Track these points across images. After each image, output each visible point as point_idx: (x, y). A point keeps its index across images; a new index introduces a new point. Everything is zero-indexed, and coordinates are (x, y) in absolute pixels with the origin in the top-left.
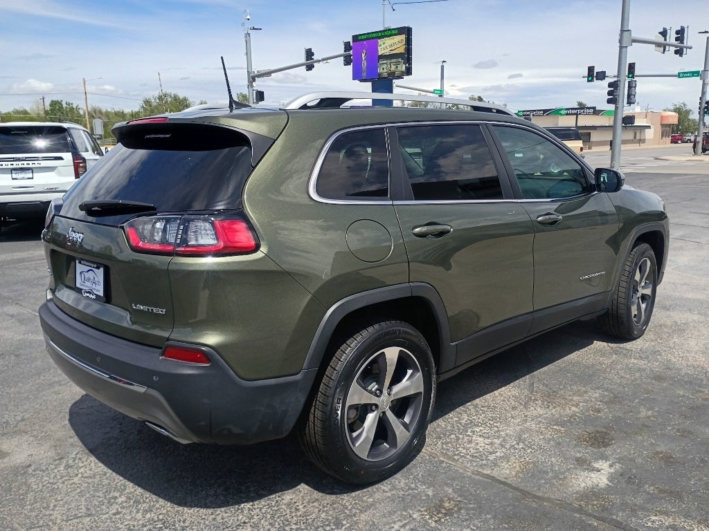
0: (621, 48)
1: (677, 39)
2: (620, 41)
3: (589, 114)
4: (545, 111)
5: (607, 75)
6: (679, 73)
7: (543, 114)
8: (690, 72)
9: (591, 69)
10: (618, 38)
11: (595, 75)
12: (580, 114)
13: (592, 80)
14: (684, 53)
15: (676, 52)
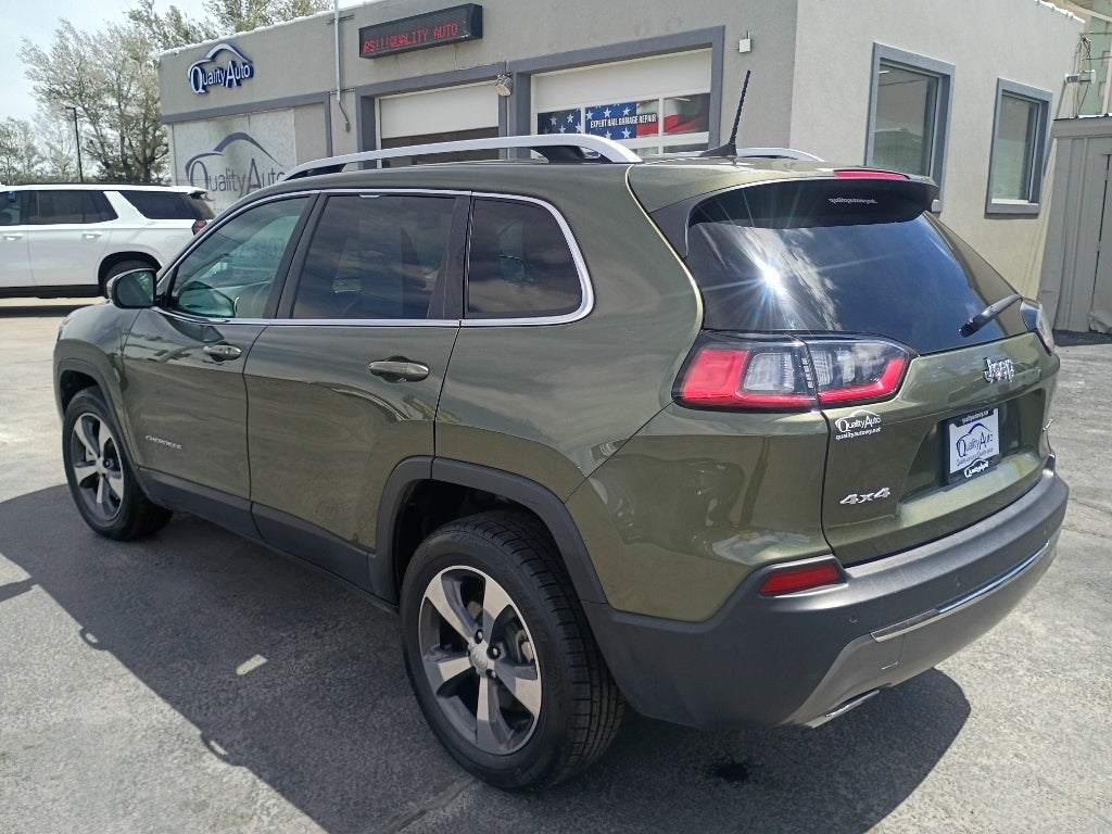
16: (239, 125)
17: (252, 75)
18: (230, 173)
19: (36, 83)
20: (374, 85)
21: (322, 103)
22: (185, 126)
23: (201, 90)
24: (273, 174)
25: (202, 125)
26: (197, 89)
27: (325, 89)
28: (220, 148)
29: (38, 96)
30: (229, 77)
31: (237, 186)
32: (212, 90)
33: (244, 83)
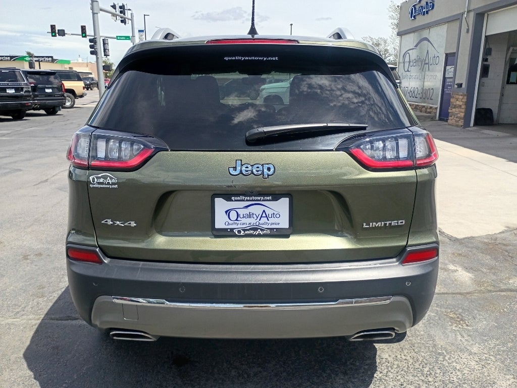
0: (94, 14)
1: (121, 12)
2: (92, 9)
3: (48, 61)
4: (12, 57)
5: (66, 32)
6: (117, 37)
7: (11, 59)
8: (124, 37)
9: (53, 27)
10: (90, 6)
11: (57, 32)
12: (41, 61)
13: (55, 36)
14: (127, 22)
15: (122, 21)
16: (425, 34)
17: (433, 8)
18: (418, 58)
19: (393, 21)
20: (482, 7)
21: (459, 19)
22: (406, 36)
23: (413, 18)
24: (435, 57)
25: (412, 35)
26: (411, 18)
27: (462, 11)
28: (416, 46)
29: (392, 27)
30: (424, 10)
31: (420, 64)
32: (417, 17)
33: (429, 12)
